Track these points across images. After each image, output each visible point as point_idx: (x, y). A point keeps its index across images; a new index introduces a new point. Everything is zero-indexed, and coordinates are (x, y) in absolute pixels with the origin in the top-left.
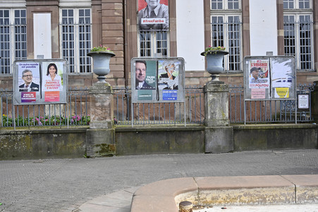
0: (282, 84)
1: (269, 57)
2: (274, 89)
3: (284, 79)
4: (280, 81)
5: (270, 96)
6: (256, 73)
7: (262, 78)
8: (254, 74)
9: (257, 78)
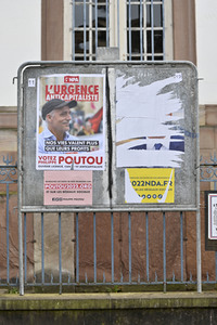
0: (149, 157)
1: (107, 65)
2: (122, 174)
3: (158, 141)
4: (144, 147)
5: (111, 197)
6: (62, 118)
7: (82, 134)
8: (55, 122)
9: (65, 135)
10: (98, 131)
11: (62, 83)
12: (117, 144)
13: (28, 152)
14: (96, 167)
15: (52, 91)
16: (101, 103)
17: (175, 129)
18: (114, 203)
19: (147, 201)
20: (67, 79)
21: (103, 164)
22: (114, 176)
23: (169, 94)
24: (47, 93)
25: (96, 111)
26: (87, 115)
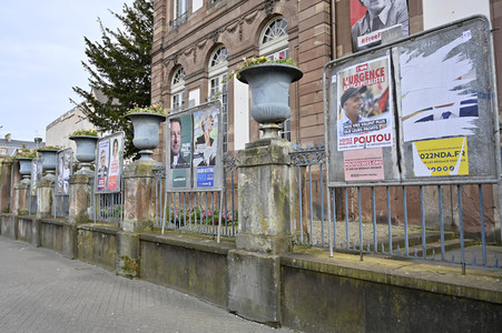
0: (438, 128)
1: (390, 46)
2: (409, 147)
3: (446, 110)
4: (431, 118)
5: (400, 171)
6: (355, 104)
7: (371, 115)
8: (351, 108)
9: (358, 118)
10: (385, 110)
11: (354, 73)
12: (404, 119)
13: (332, 138)
14: (385, 144)
15: (347, 83)
16: (387, 83)
17: (466, 93)
18: (404, 177)
19: (437, 173)
20: (358, 69)
21: (391, 140)
22: (402, 151)
23: (456, 57)
24: (345, 85)
25: (383, 91)
26: (376, 96)
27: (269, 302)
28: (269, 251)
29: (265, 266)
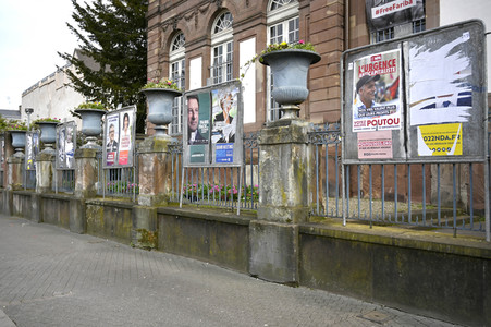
1: (402, 40)
3: (446, 99)
4: (434, 106)
5: (406, 151)
6: (369, 90)
7: (383, 101)
8: (365, 94)
9: (371, 104)
10: (395, 97)
11: (369, 62)
12: (411, 106)
13: (347, 119)
14: (394, 127)
15: (362, 70)
16: (398, 73)
17: (463, 86)
18: (409, 156)
19: (437, 153)
20: (373, 59)
21: (400, 124)
22: (409, 133)
23: (457, 54)
24: (360, 72)
25: (394, 81)
26: (388, 85)
27: (289, 265)
28: (289, 221)
29: (285, 234)
